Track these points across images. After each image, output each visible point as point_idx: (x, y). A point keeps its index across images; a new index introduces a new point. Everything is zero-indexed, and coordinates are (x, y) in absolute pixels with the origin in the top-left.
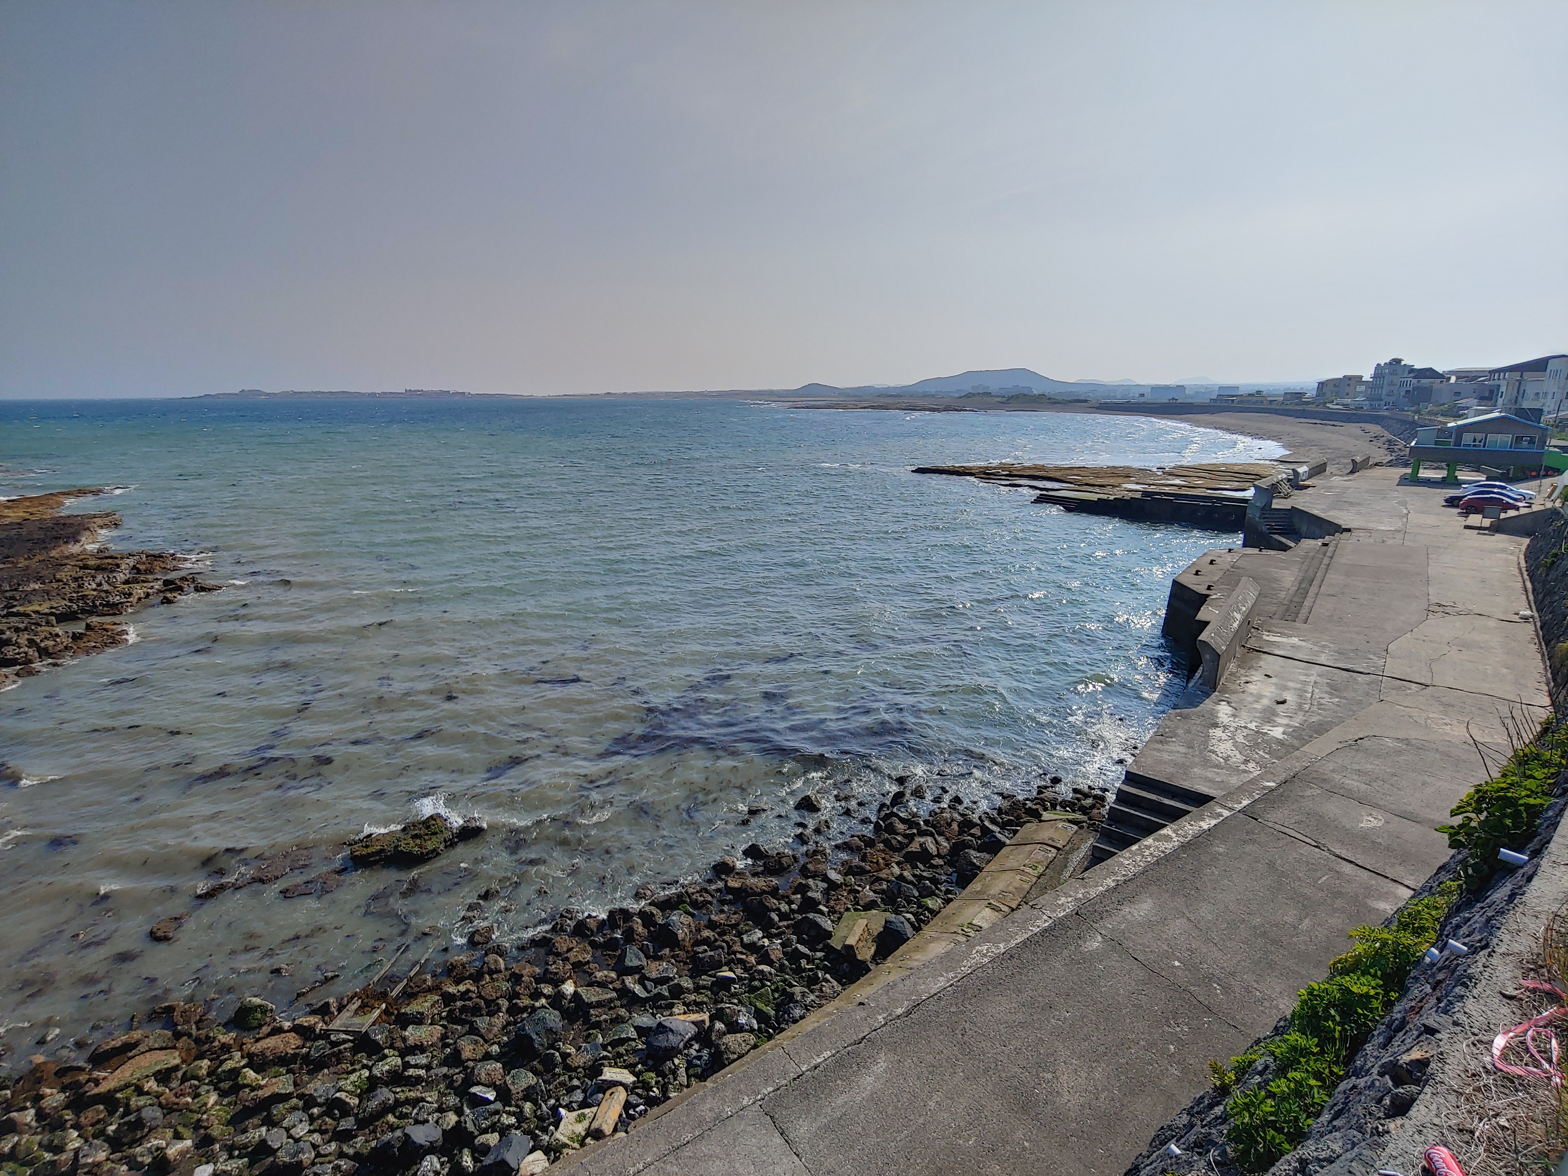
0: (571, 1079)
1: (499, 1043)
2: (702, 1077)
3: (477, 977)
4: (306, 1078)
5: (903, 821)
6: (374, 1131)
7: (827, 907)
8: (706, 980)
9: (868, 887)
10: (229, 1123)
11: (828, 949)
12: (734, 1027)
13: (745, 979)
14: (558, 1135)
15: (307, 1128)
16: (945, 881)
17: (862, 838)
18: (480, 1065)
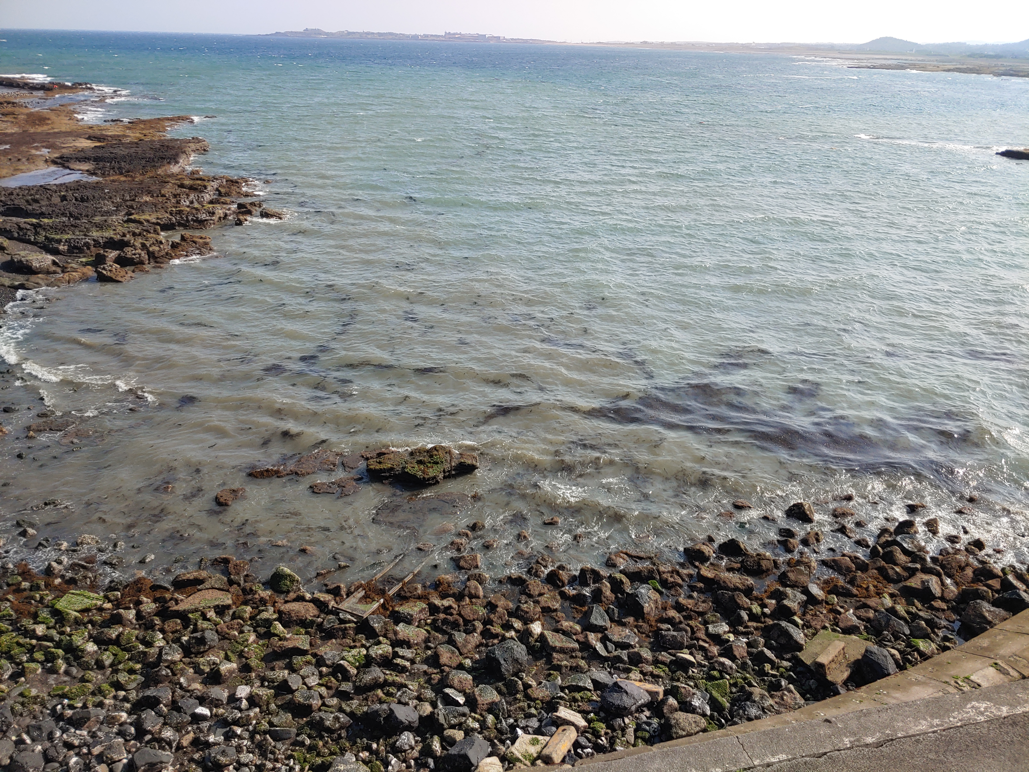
0: (529, 707)
1: (471, 658)
2: (650, 741)
3: (459, 597)
4: (319, 642)
5: (906, 552)
6: (366, 699)
7: (802, 620)
8: (665, 656)
9: (851, 611)
10: (262, 659)
11: (797, 662)
12: (686, 707)
13: (704, 666)
14: (513, 749)
15: (317, 681)
16: (945, 627)
17: (854, 559)
18: (454, 672)
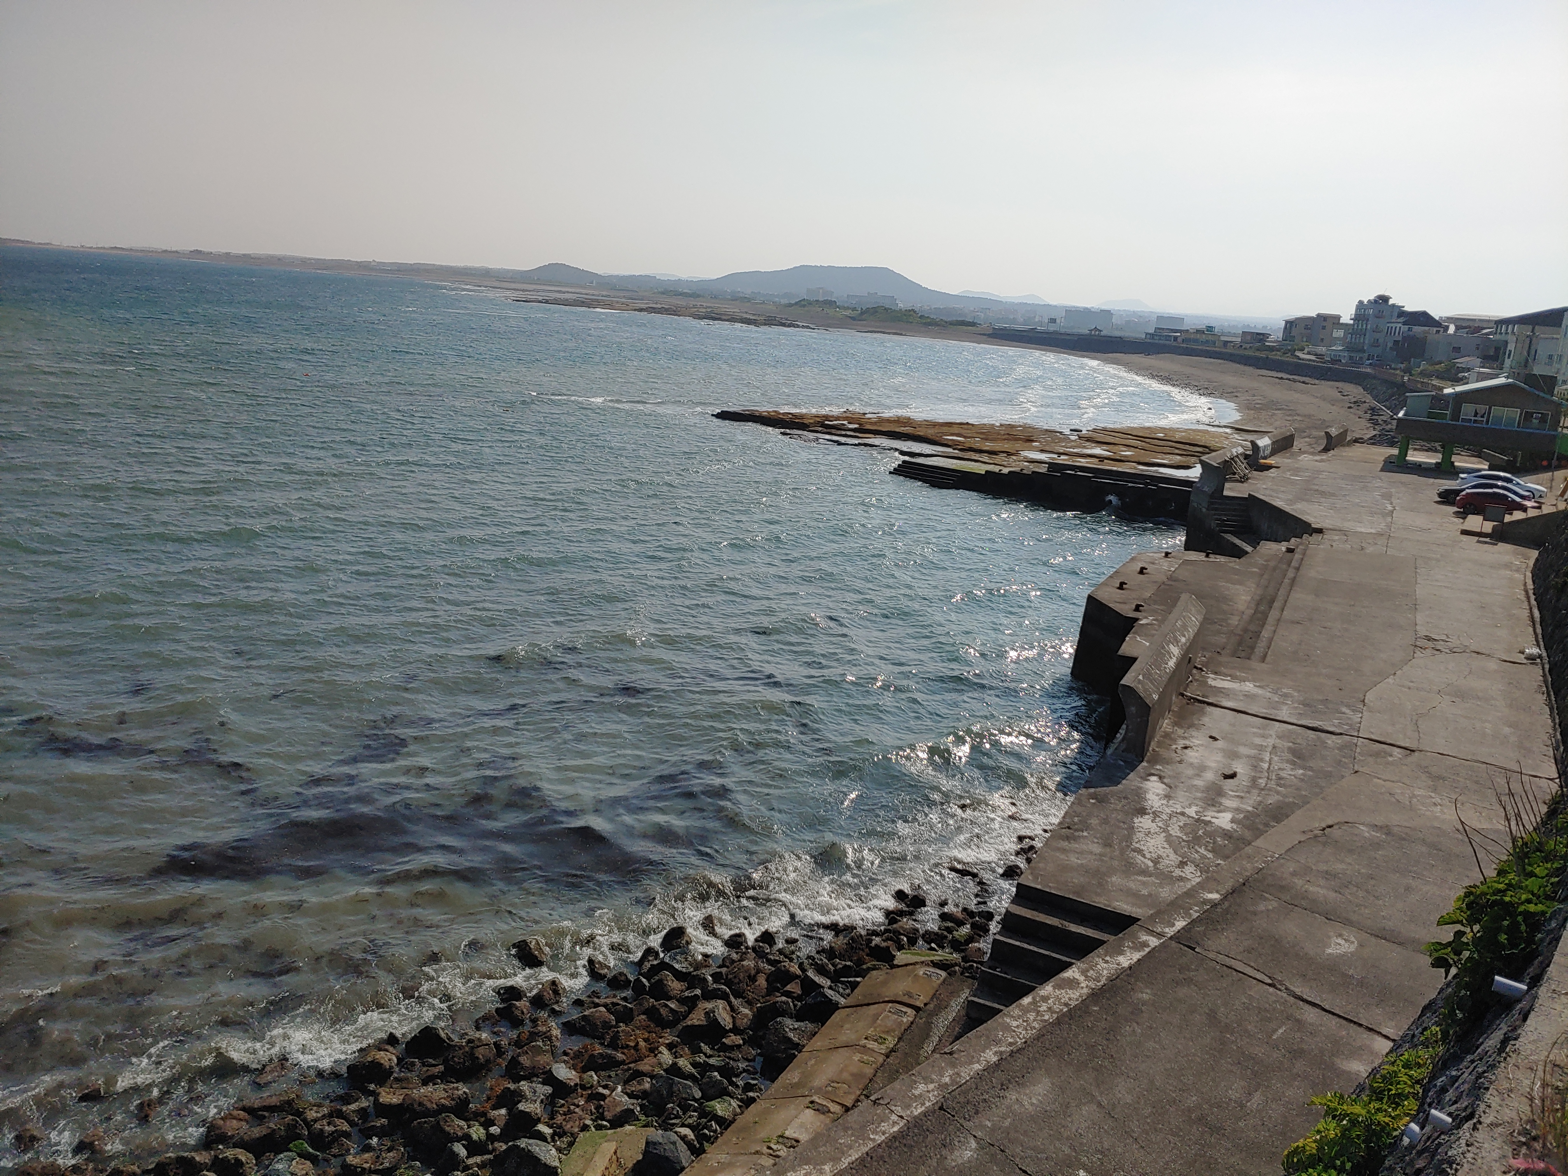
5: (679, 976)
7: (550, 1126)
16: (744, 1071)
17: (612, 1008)
